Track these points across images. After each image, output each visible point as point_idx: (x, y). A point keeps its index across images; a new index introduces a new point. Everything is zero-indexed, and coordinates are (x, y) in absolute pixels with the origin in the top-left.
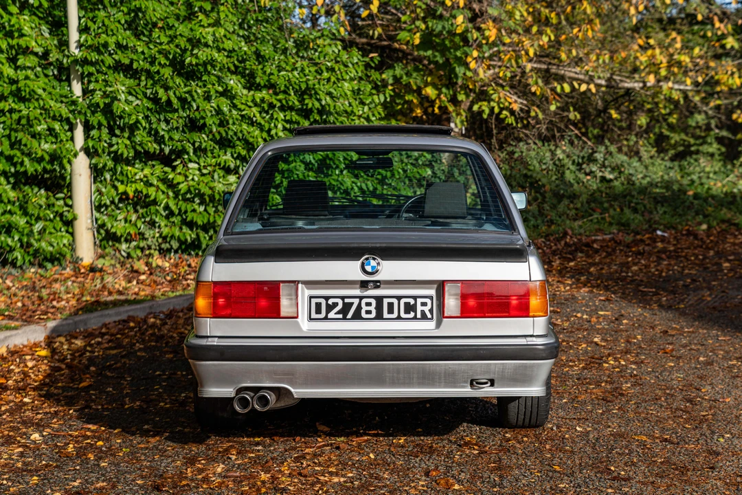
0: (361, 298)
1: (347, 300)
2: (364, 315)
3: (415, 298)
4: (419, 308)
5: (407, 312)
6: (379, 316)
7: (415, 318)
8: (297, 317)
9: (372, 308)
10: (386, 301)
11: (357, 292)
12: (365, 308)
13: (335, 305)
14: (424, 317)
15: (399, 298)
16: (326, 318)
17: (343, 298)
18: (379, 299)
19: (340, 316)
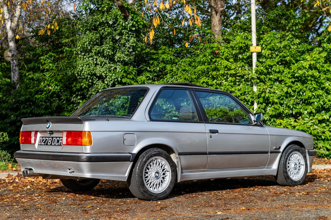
0: (49, 137)
1: (46, 138)
2: (48, 144)
3: (60, 137)
4: (60, 141)
5: (57, 143)
6: (51, 145)
7: (58, 145)
8: (34, 144)
9: (50, 141)
10: (54, 138)
11: (49, 135)
12: (49, 141)
13: (44, 139)
14: (60, 145)
15: (56, 138)
16: (41, 145)
17: (46, 137)
18: (52, 138)
19: (44, 144)
